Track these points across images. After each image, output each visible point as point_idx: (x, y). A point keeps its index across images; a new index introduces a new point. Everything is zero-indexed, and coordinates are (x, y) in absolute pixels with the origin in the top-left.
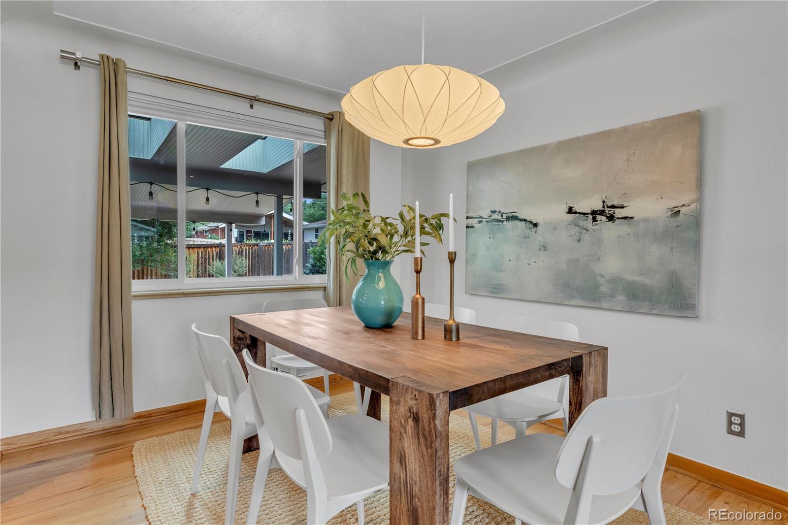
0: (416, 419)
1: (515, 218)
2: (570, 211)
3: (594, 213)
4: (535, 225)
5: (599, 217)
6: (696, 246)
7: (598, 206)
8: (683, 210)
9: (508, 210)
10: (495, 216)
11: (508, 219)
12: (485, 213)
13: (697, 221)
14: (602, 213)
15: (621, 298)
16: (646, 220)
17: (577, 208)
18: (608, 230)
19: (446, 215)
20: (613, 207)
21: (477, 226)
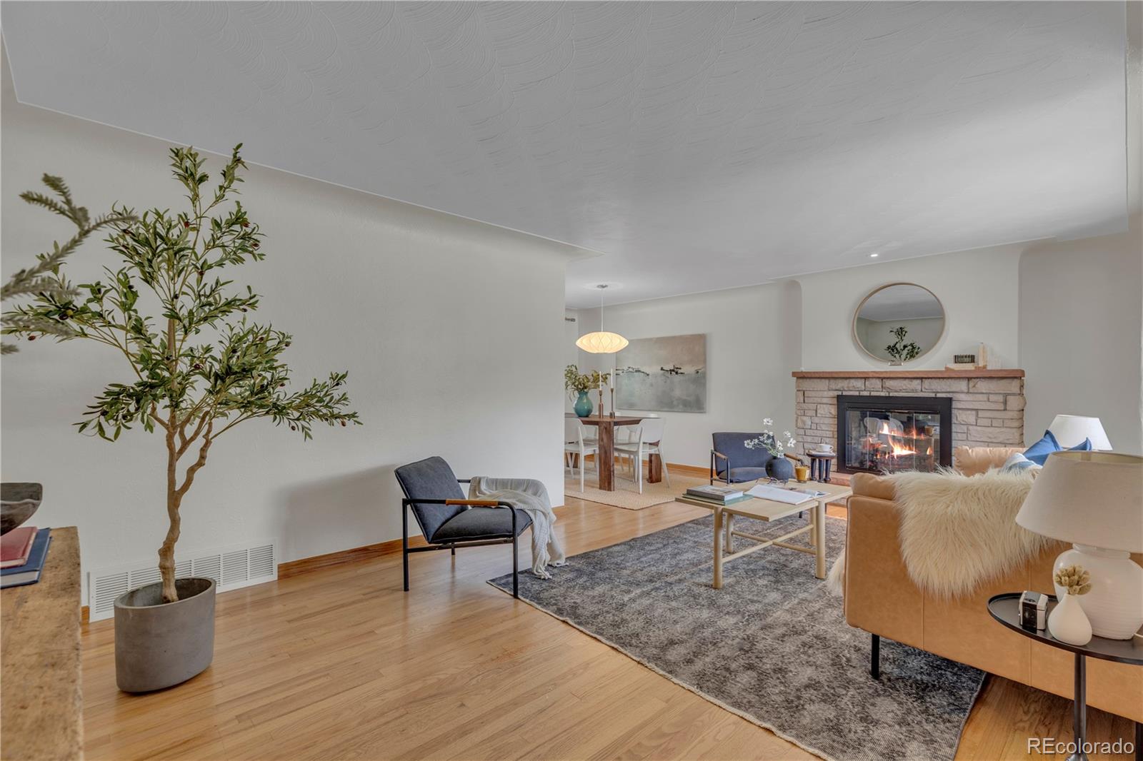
0: (606, 428)
1: (639, 371)
2: (662, 369)
3: (670, 370)
4: (648, 375)
5: (672, 373)
6: (704, 385)
7: (672, 368)
8: (700, 371)
9: (636, 367)
10: (631, 370)
11: (636, 371)
12: (626, 368)
13: (704, 376)
14: (673, 370)
15: (681, 406)
16: (688, 374)
17: (664, 368)
18: (676, 378)
19: (610, 374)
20: (677, 368)
21: (621, 374)
